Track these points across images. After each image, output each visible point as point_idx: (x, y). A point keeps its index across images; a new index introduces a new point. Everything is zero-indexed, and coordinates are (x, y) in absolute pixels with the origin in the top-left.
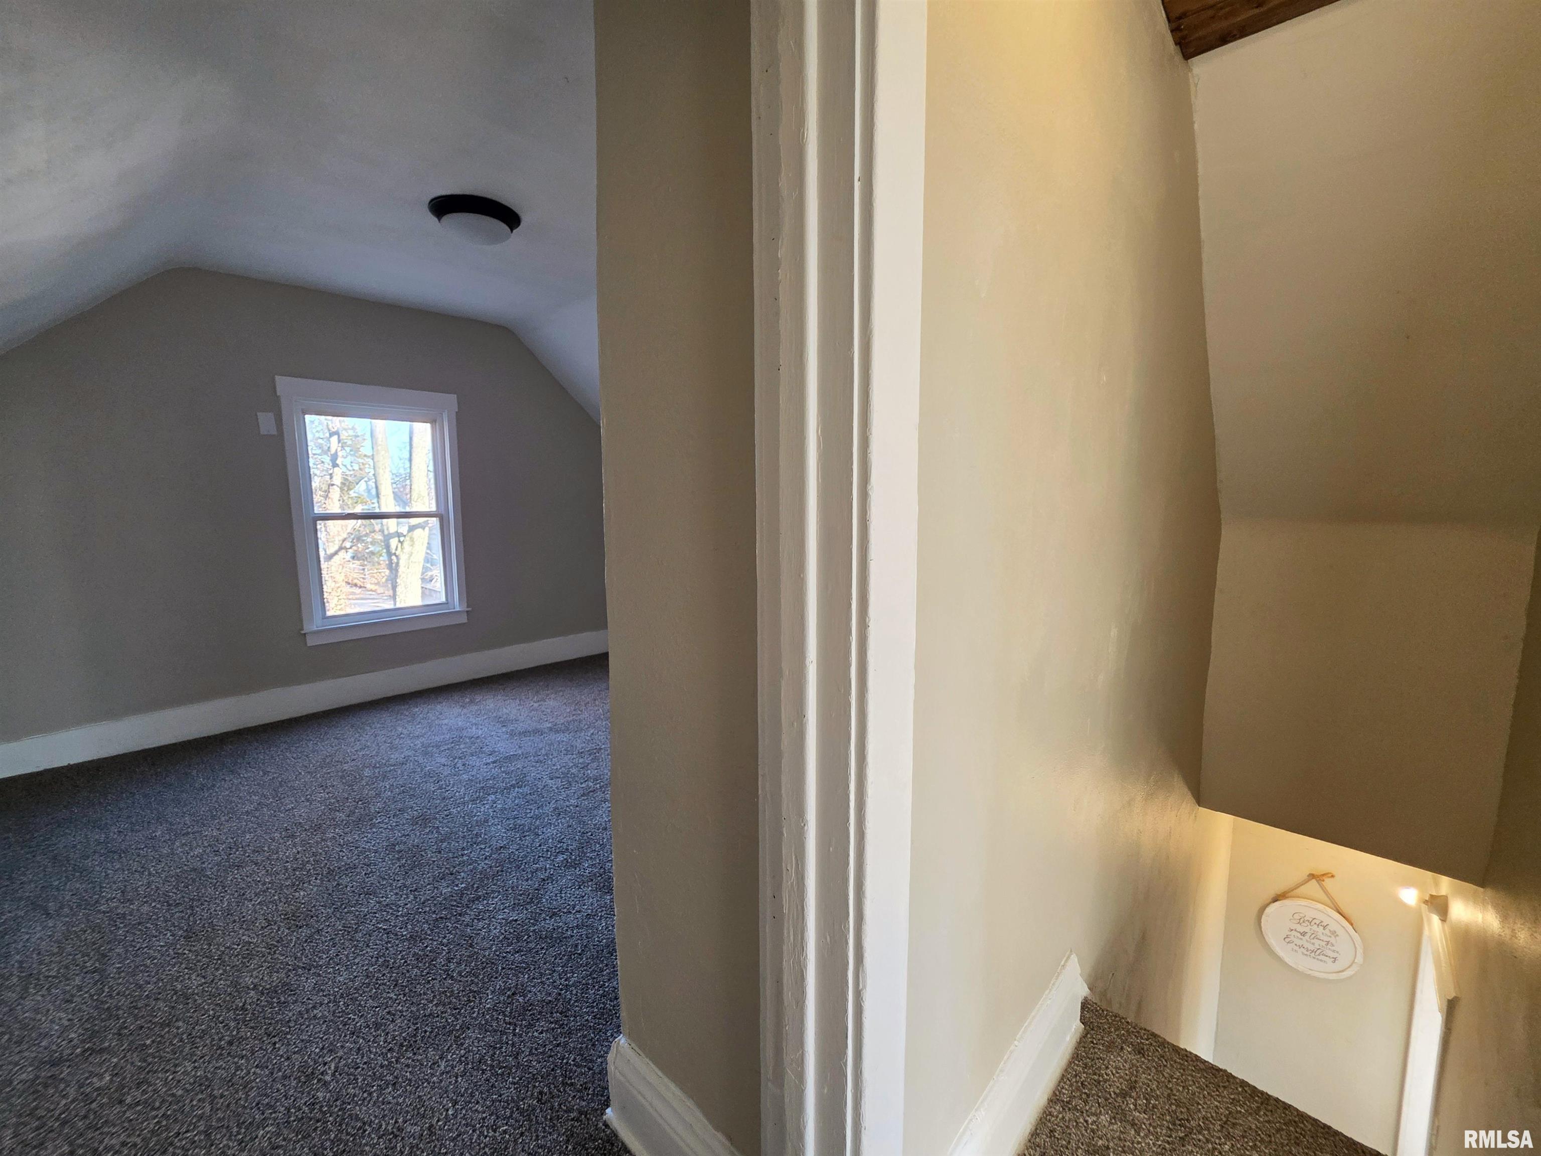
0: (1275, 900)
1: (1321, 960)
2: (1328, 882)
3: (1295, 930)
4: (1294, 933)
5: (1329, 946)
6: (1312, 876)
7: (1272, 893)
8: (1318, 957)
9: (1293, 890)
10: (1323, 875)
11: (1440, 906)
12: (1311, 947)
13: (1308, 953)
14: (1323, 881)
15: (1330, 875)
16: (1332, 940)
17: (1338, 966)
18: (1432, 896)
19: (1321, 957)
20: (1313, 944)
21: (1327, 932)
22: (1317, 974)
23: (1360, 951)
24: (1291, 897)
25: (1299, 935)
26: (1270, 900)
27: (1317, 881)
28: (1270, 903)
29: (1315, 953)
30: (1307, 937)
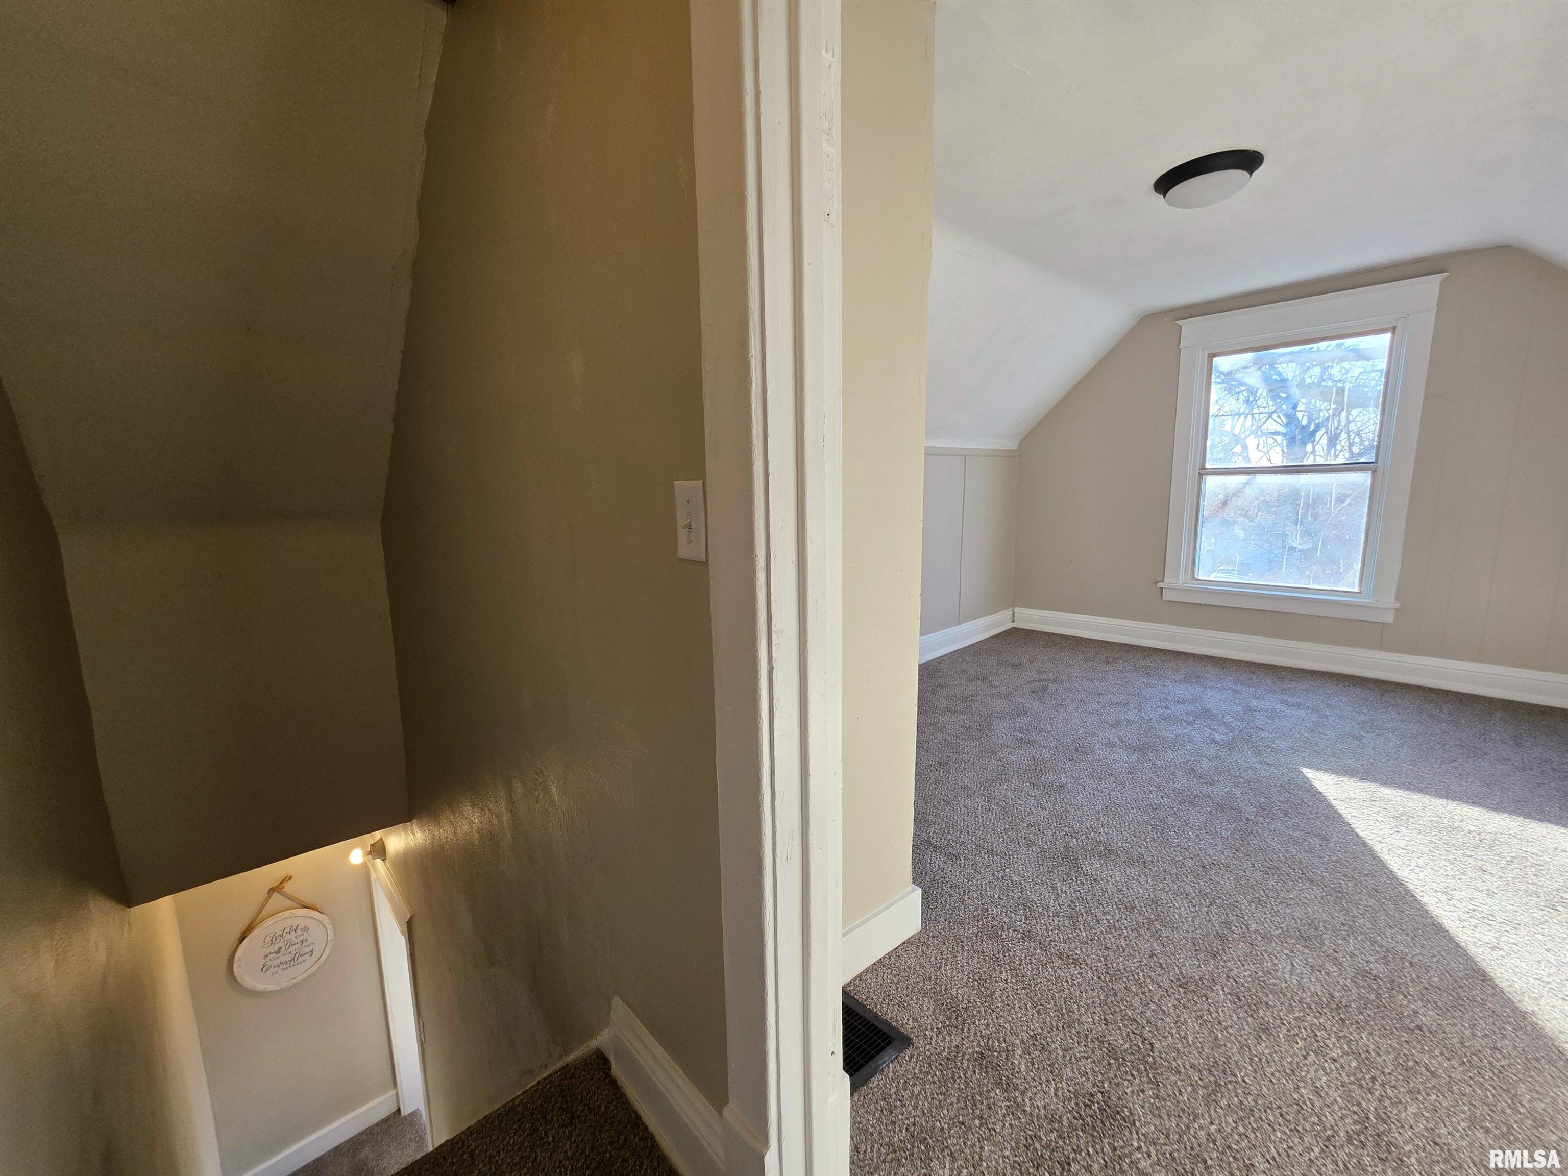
0: (241, 940)
1: (301, 962)
2: (288, 887)
3: (270, 953)
4: (270, 957)
5: (304, 944)
6: (272, 891)
7: (237, 935)
8: (299, 961)
9: (255, 921)
10: (282, 883)
11: (379, 850)
12: (289, 958)
13: (288, 965)
14: (283, 888)
15: (288, 878)
16: (306, 936)
17: (316, 955)
18: (372, 845)
19: (301, 959)
20: (290, 953)
21: (299, 932)
22: (300, 978)
23: (329, 927)
24: (255, 927)
25: (274, 955)
26: (237, 943)
27: (277, 892)
28: (238, 945)
29: (293, 961)
30: (283, 951)
